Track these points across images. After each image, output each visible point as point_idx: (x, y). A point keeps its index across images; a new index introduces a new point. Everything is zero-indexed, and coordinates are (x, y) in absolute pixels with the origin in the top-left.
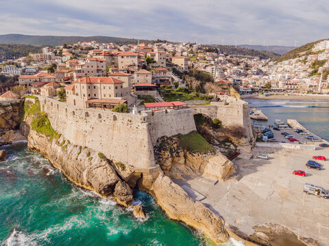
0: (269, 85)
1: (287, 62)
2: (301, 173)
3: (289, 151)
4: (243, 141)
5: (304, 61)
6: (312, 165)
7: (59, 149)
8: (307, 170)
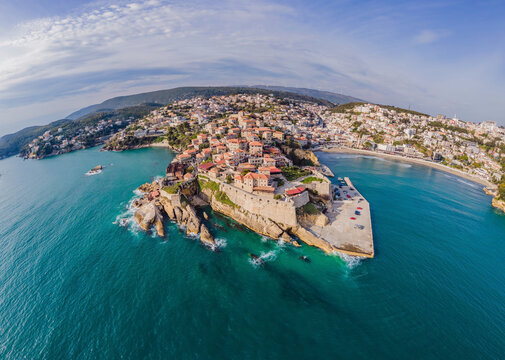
0: (329, 139)
1: (338, 115)
2: (353, 218)
3: (348, 205)
4: (328, 202)
5: (349, 119)
6: (357, 213)
7: (243, 215)
8: (355, 216)
